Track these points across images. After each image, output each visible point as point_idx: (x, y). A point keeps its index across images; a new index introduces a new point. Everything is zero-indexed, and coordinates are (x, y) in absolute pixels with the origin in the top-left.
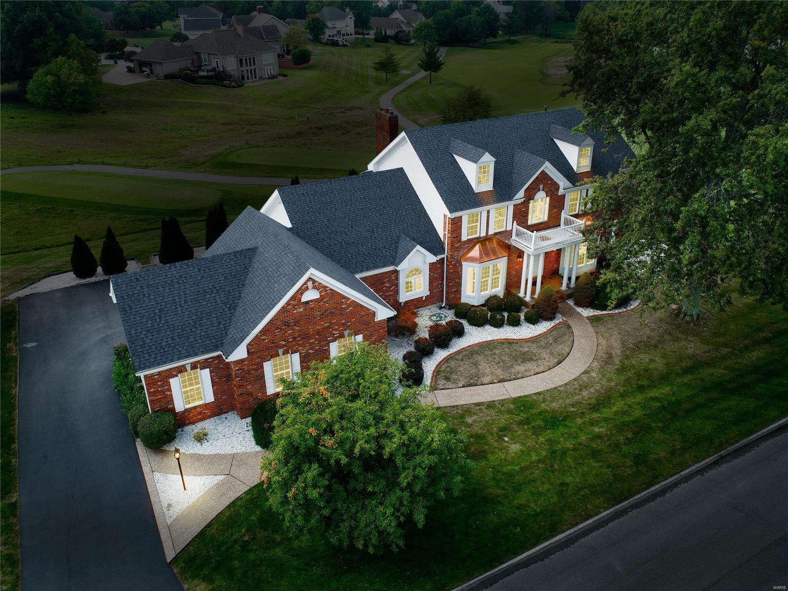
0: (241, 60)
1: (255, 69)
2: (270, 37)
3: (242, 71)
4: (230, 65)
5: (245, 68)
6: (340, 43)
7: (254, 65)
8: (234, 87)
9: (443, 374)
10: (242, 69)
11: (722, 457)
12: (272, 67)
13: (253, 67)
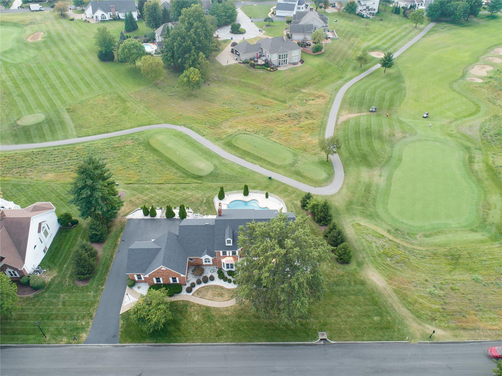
0: (280, 56)
1: (286, 60)
2: (308, 32)
3: (280, 61)
4: (274, 58)
5: (281, 60)
6: (365, 16)
7: (287, 57)
8: (272, 71)
9: (198, 291)
10: (280, 60)
11: (237, 344)
12: (297, 57)
13: (285, 59)
